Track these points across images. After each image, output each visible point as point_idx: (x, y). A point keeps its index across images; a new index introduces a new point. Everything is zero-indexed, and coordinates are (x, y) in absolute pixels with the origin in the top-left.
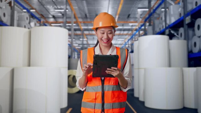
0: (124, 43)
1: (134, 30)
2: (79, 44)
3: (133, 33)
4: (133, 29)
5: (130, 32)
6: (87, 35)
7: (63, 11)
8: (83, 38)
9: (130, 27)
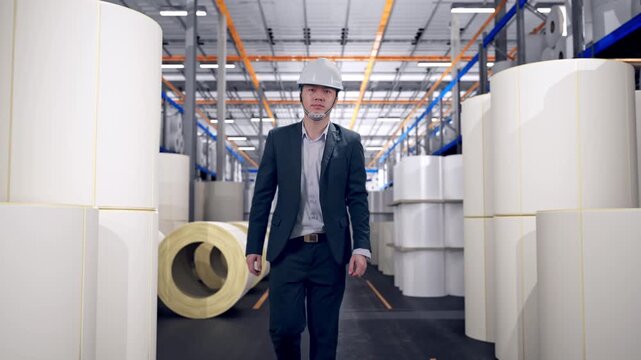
0: (399, 133)
1: (435, 86)
2: (249, 138)
3: (430, 97)
4: (434, 83)
5: (422, 94)
6: (273, 105)
7: (183, 13)
8: (261, 117)
9: (421, 78)
